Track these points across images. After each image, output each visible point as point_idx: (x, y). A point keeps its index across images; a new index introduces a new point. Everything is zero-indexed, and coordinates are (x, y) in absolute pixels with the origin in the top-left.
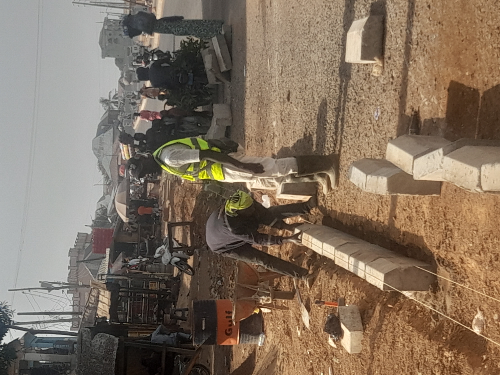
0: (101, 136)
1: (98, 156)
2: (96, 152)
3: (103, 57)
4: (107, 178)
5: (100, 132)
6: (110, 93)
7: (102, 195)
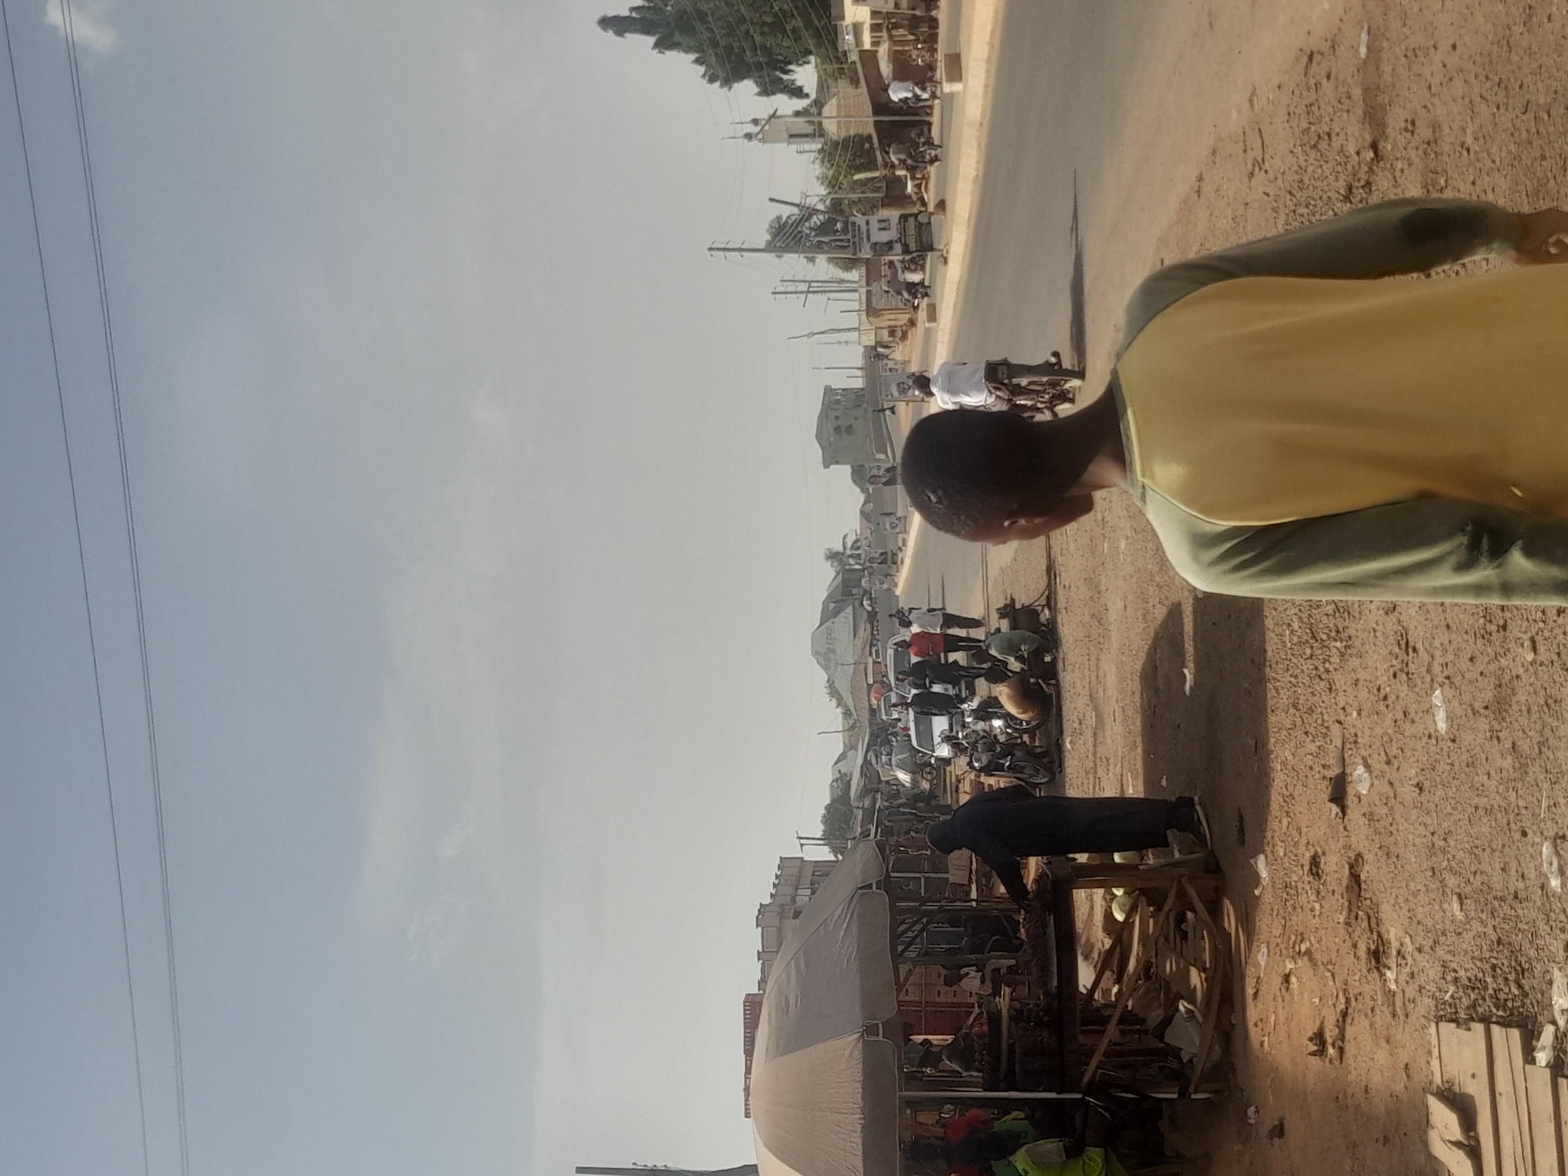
0: (829, 623)
1: (826, 668)
2: (821, 659)
3: (826, 464)
4: (847, 714)
5: (828, 615)
6: (845, 537)
7: (841, 751)
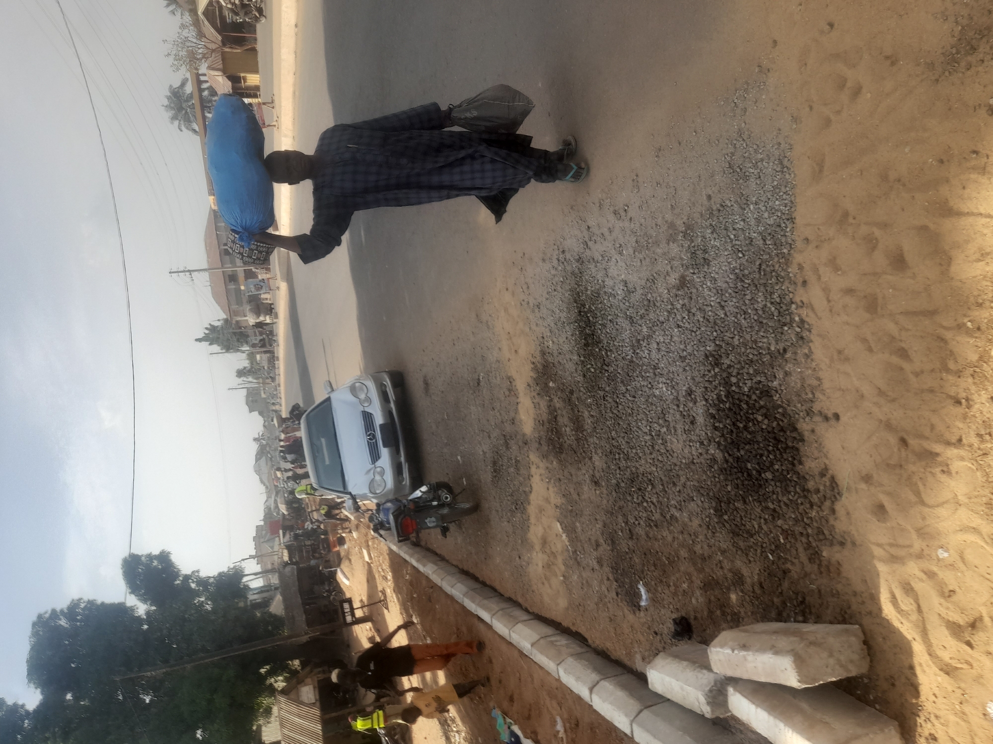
0: (258, 462)
1: (259, 475)
3: (250, 412)
4: (267, 488)
6: (259, 433)
7: (266, 499)
